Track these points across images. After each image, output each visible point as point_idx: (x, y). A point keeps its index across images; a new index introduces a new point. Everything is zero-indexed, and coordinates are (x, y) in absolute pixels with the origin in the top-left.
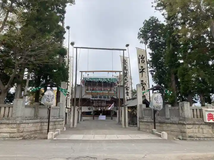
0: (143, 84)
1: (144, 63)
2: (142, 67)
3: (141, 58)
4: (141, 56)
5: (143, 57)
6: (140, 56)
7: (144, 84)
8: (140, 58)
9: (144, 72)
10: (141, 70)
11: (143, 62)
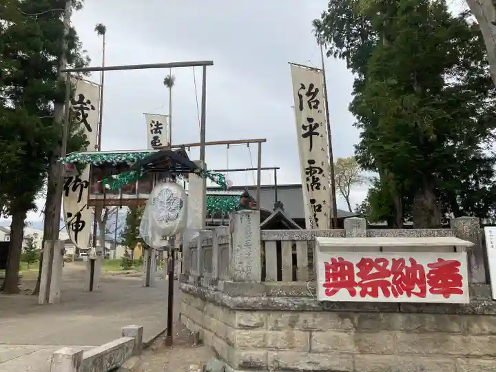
0: (315, 172)
1: (316, 107)
2: (310, 120)
3: (308, 94)
4: (307, 87)
5: (313, 90)
6: (303, 87)
7: (318, 171)
8: (303, 92)
9: (317, 134)
10: (308, 129)
11: (313, 104)
